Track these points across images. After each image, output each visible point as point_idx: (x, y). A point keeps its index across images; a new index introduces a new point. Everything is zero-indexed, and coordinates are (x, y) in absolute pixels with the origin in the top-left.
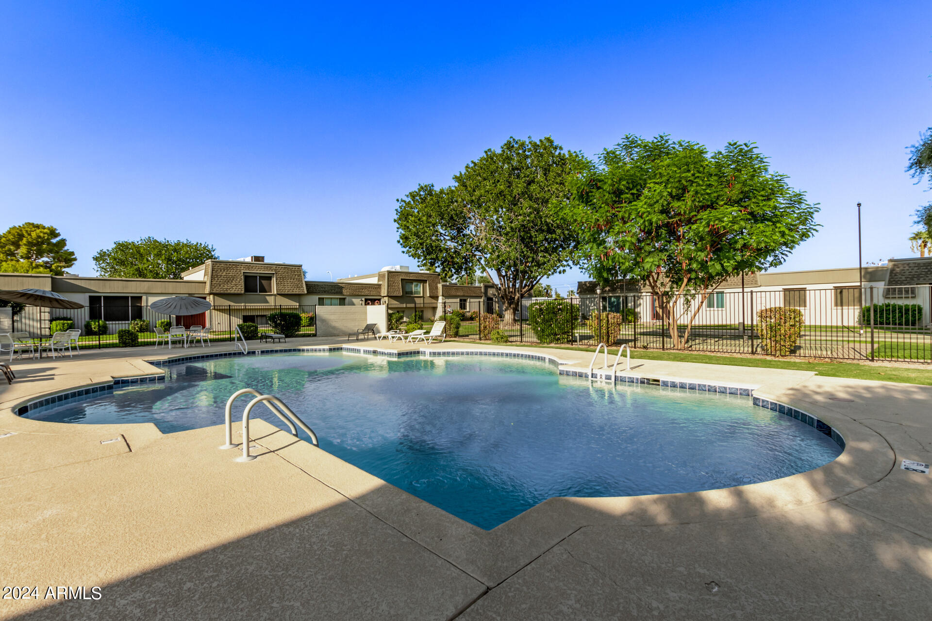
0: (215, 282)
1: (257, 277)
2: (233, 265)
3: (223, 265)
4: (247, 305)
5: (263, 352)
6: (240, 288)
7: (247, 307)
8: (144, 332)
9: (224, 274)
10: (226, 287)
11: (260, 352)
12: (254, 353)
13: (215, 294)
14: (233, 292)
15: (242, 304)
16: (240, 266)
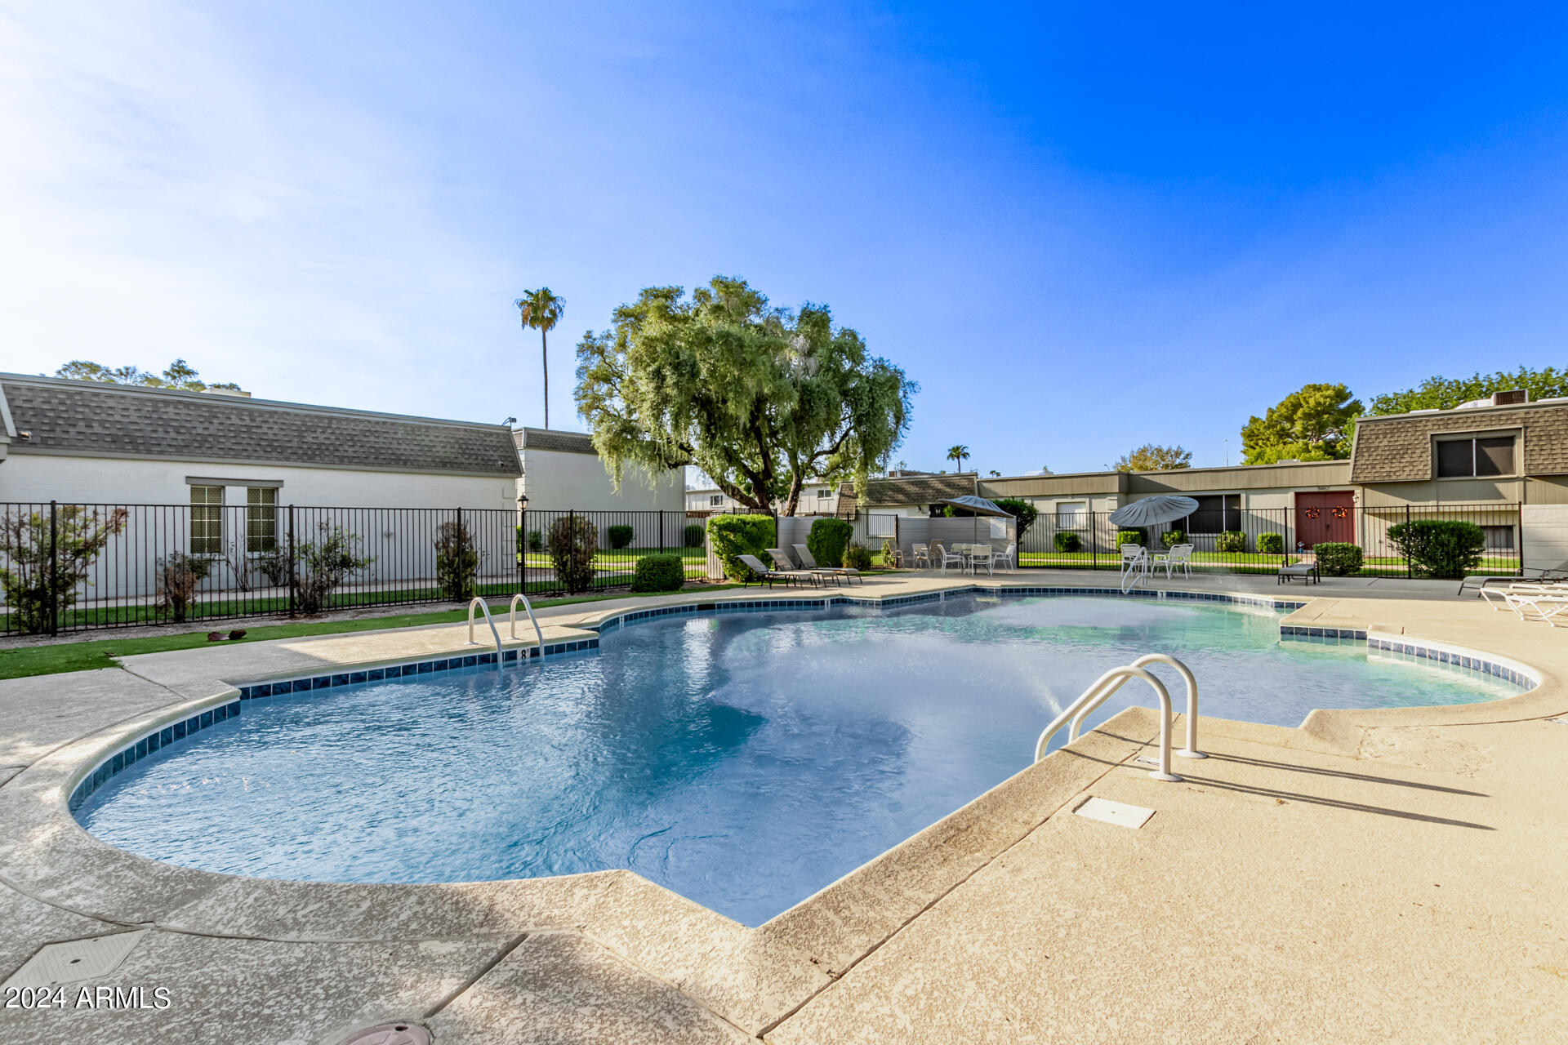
0: (1363, 462)
1: (1471, 441)
2: (1407, 422)
3: (1383, 427)
4: (1441, 503)
5: (1169, 595)
6: (1424, 466)
7: (1441, 509)
8: (1235, 552)
9: (1385, 443)
10: (1388, 469)
11: (1165, 595)
12: (1154, 594)
13: (1364, 485)
14: (1403, 477)
15: (1431, 503)
16: (1424, 423)
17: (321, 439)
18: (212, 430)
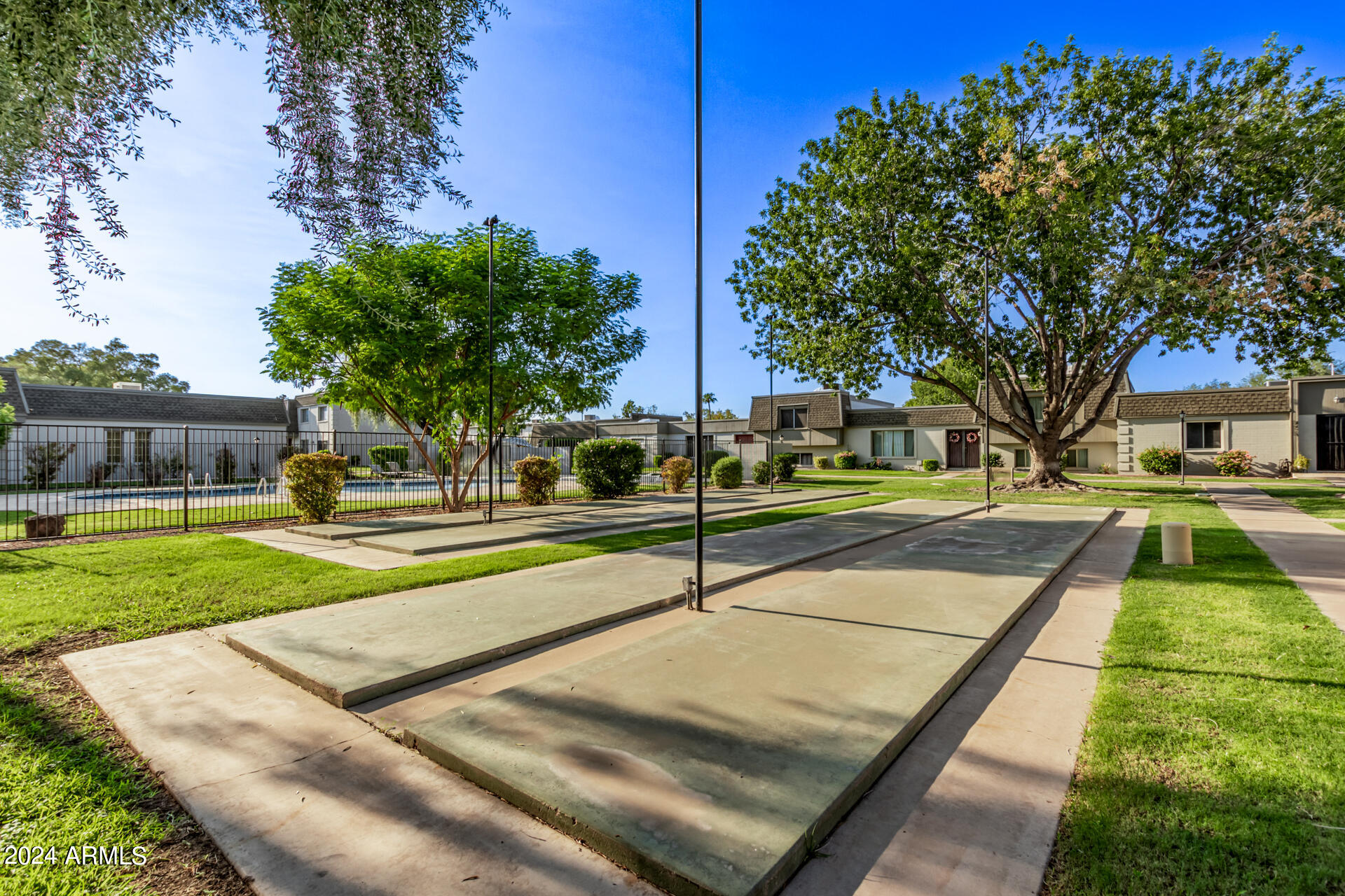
1: (793, 410)
9: (761, 410)
10: (762, 424)
17: (174, 408)
18: (118, 405)
